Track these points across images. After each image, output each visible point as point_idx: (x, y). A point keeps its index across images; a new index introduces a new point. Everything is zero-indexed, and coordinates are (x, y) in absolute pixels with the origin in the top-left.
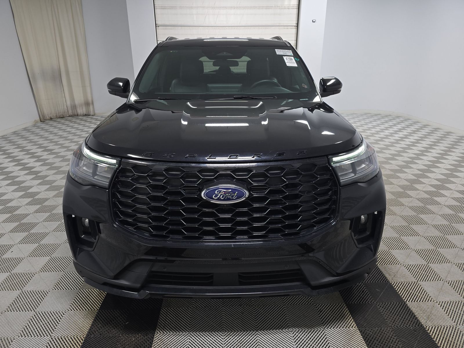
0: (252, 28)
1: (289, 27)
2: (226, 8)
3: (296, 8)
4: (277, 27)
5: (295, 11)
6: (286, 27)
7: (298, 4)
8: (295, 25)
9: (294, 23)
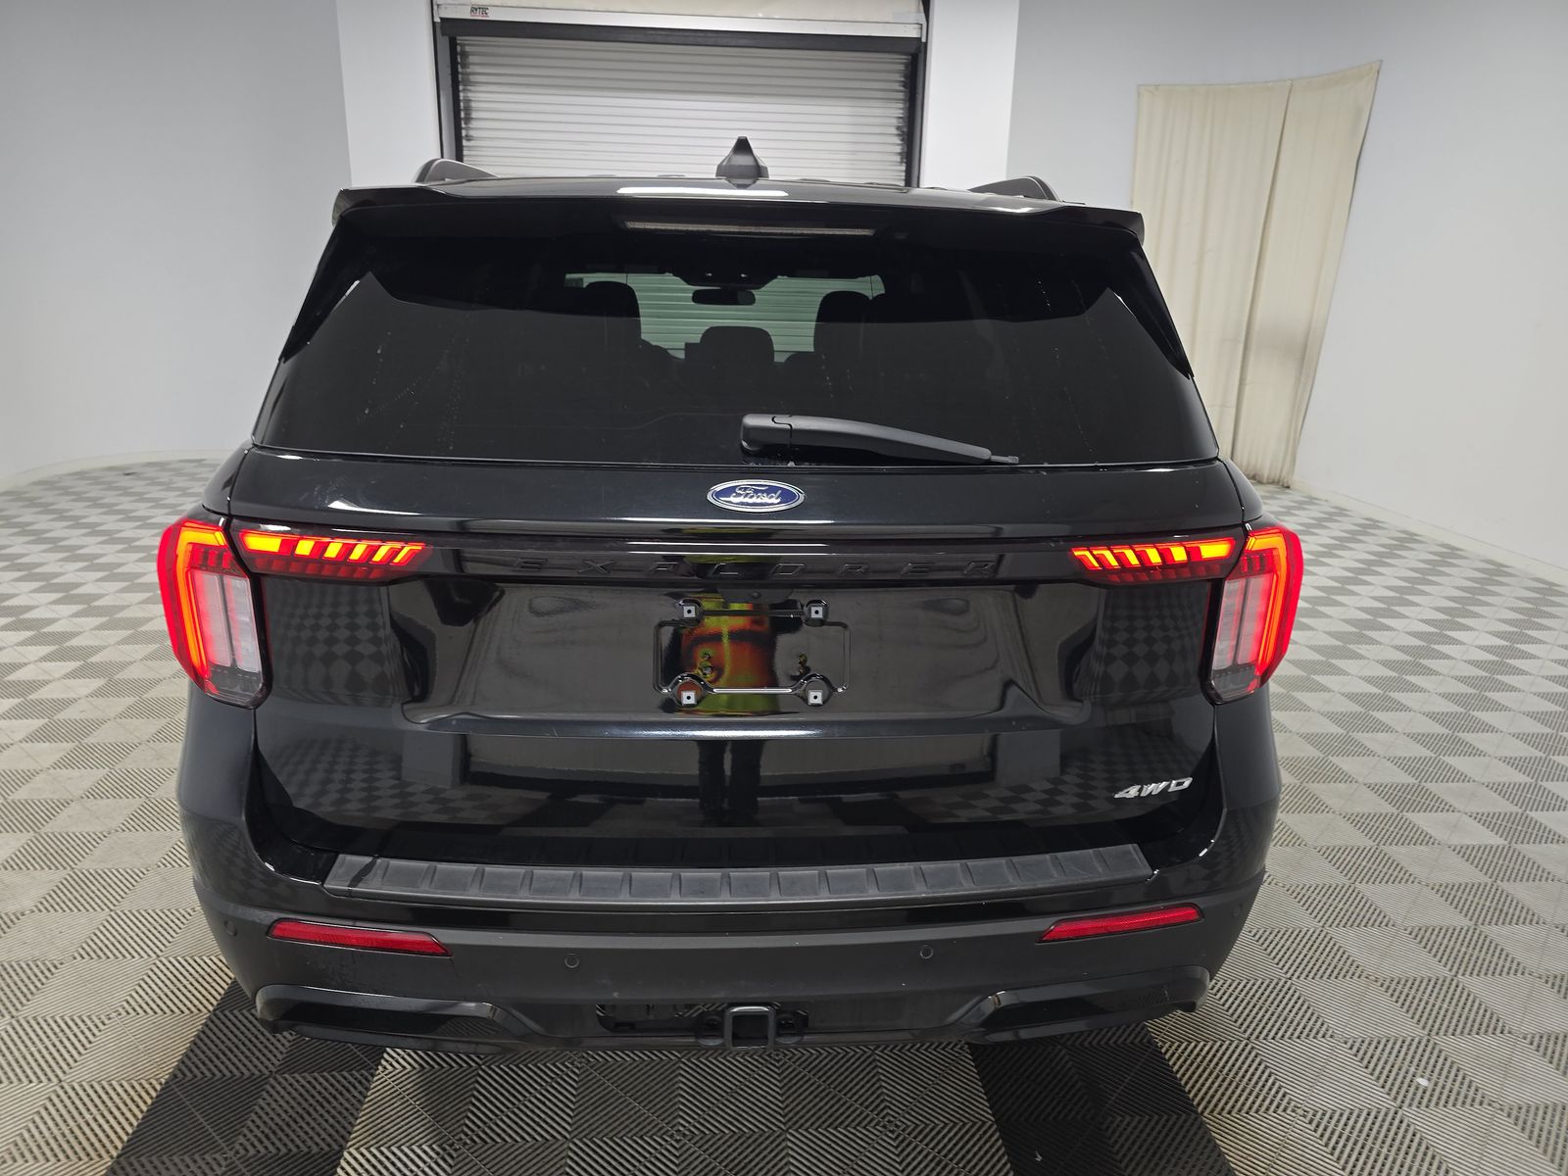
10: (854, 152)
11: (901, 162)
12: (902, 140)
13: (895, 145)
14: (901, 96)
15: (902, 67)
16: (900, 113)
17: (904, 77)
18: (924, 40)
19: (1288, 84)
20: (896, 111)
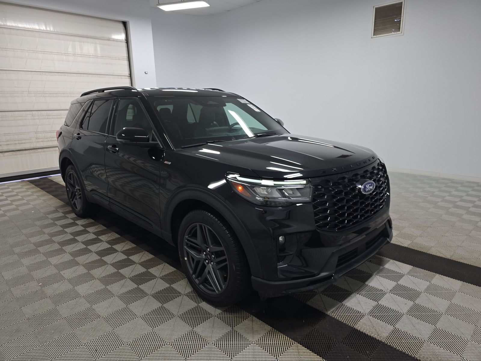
0: (85, 76)
1: (123, 77)
2: (51, 53)
3: (126, 59)
4: (111, 77)
5: (126, 63)
6: (120, 77)
7: (128, 56)
8: (128, 75)
9: (127, 73)
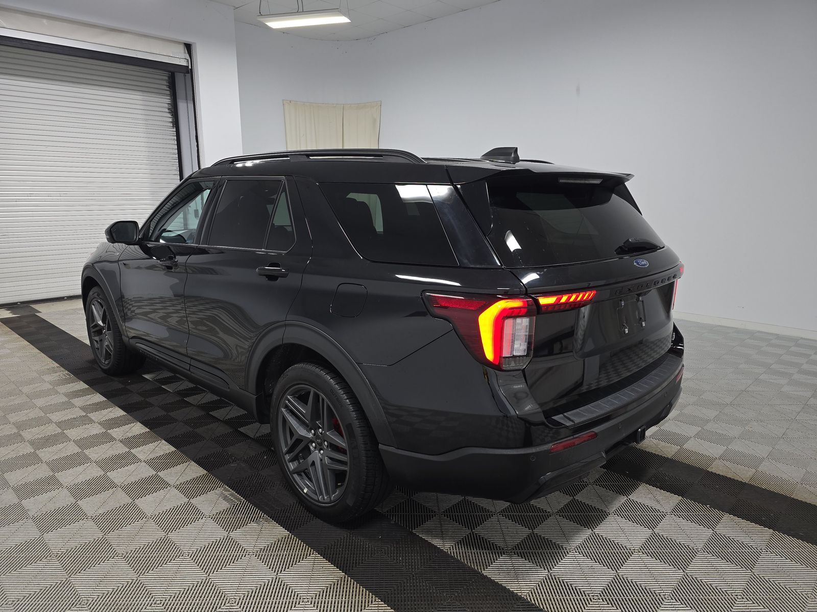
10: (147, 120)
11: (173, 127)
12: (172, 115)
13: (169, 118)
14: (168, 92)
15: (167, 78)
16: (169, 101)
17: (169, 83)
18: (190, 67)
19: (342, 106)
20: (166, 101)
